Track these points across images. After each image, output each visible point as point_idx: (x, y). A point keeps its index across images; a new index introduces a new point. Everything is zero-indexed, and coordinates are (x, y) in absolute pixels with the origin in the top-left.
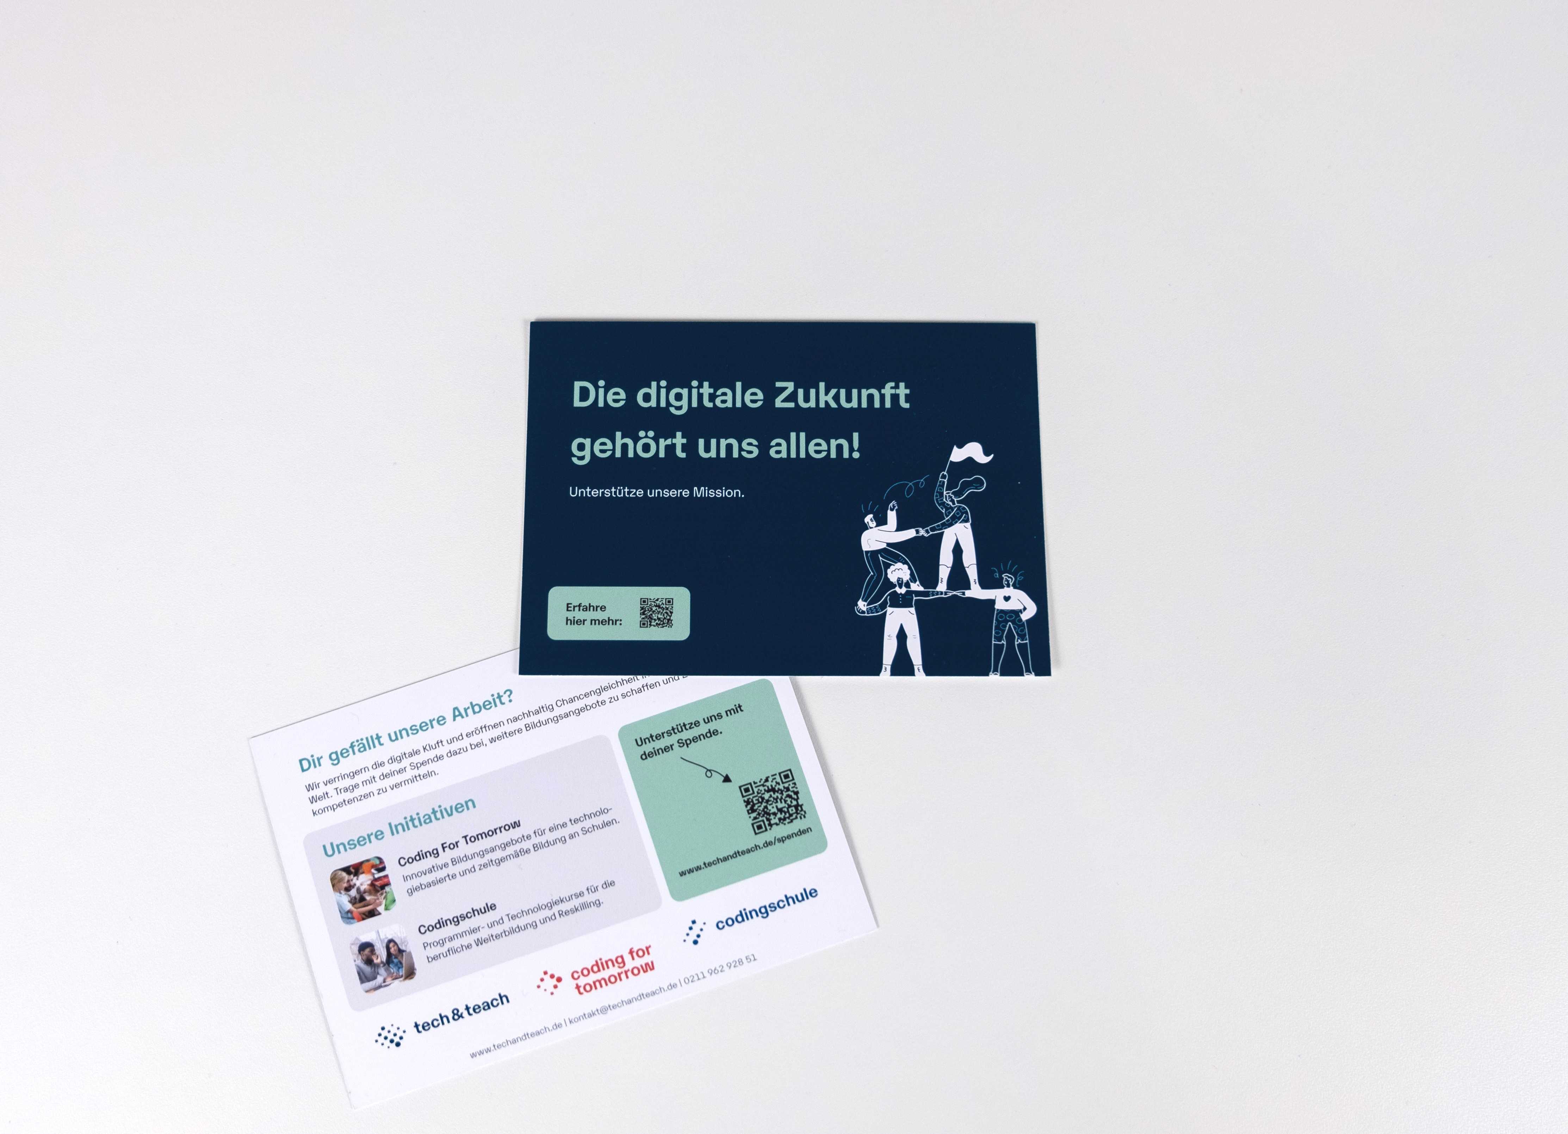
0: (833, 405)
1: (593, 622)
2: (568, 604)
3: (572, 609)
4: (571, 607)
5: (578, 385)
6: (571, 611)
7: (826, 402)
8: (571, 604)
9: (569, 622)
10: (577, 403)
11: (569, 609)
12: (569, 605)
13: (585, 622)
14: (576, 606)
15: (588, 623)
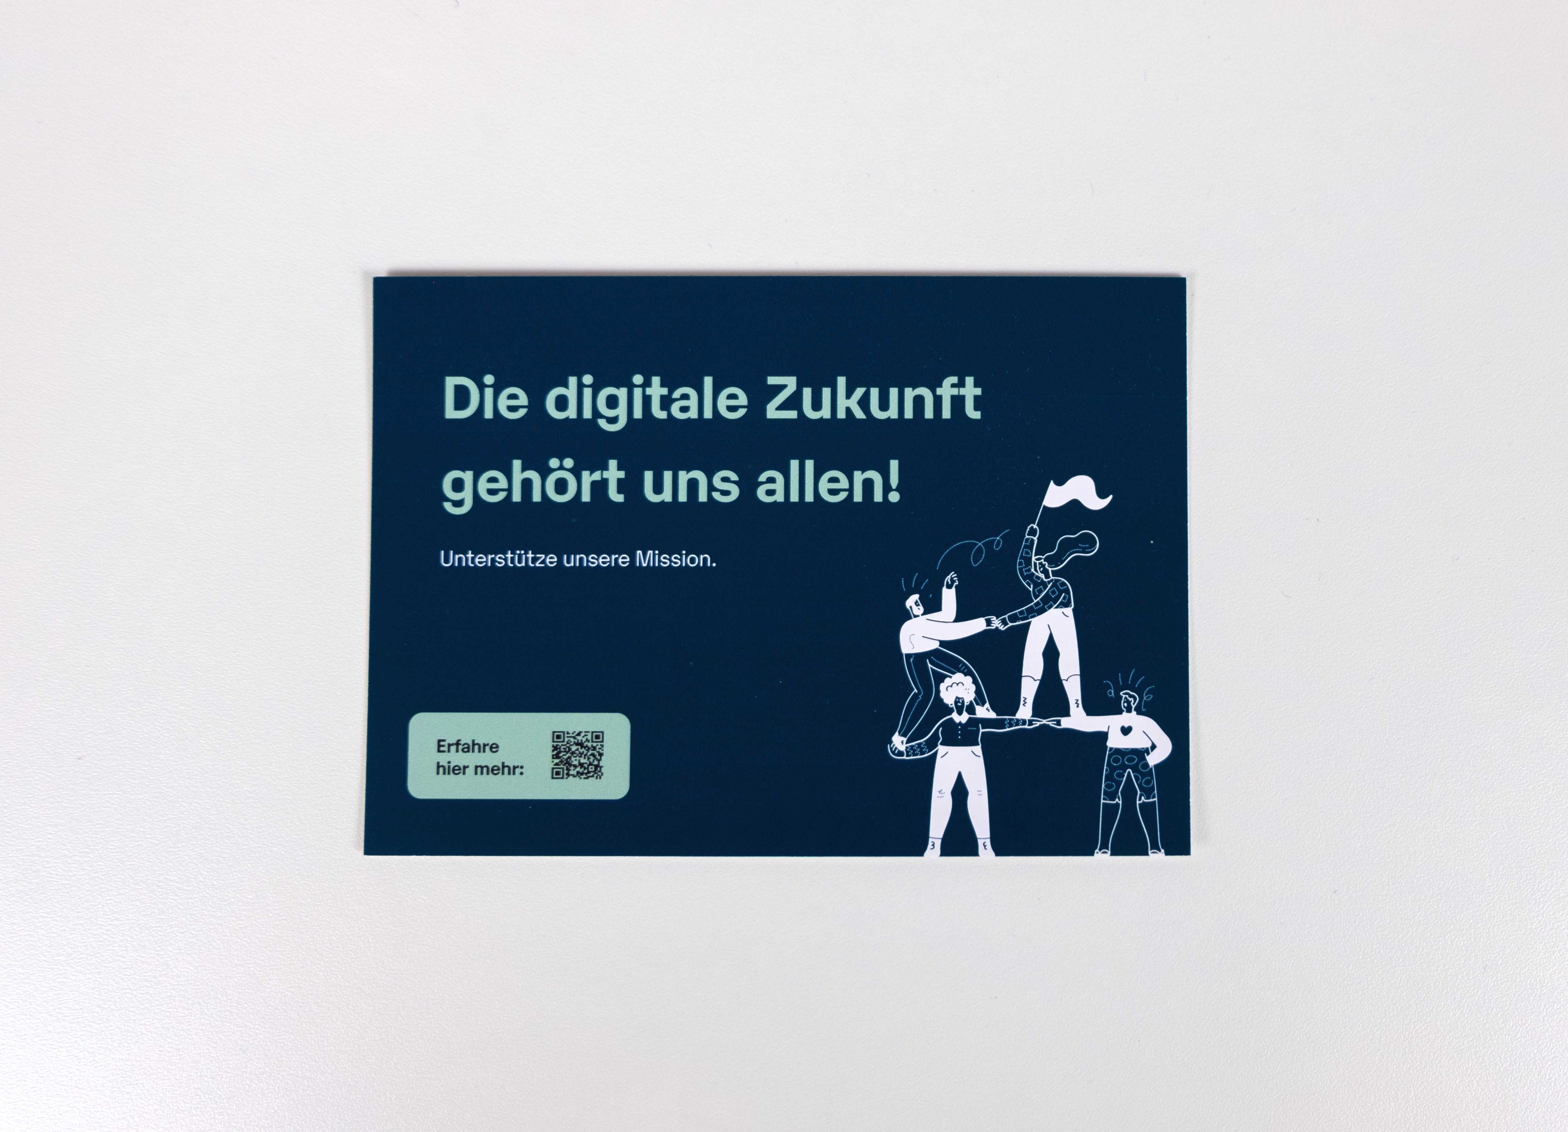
0: (859, 414)
1: (479, 769)
2: (439, 741)
3: (445, 749)
4: (443, 746)
5: (451, 382)
6: (443, 751)
7: (848, 410)
8: (444, 741)
9: (441, 770)
10: (451, 413)
11: (442, 749)
12: (442, 743)
13: (467, 770)
14: (453, 745)
15: (470, 771)
